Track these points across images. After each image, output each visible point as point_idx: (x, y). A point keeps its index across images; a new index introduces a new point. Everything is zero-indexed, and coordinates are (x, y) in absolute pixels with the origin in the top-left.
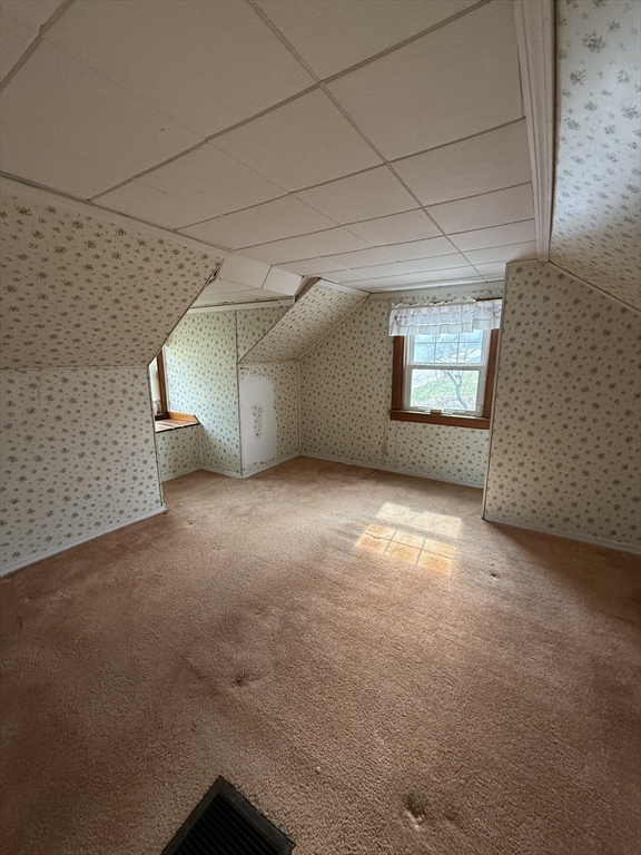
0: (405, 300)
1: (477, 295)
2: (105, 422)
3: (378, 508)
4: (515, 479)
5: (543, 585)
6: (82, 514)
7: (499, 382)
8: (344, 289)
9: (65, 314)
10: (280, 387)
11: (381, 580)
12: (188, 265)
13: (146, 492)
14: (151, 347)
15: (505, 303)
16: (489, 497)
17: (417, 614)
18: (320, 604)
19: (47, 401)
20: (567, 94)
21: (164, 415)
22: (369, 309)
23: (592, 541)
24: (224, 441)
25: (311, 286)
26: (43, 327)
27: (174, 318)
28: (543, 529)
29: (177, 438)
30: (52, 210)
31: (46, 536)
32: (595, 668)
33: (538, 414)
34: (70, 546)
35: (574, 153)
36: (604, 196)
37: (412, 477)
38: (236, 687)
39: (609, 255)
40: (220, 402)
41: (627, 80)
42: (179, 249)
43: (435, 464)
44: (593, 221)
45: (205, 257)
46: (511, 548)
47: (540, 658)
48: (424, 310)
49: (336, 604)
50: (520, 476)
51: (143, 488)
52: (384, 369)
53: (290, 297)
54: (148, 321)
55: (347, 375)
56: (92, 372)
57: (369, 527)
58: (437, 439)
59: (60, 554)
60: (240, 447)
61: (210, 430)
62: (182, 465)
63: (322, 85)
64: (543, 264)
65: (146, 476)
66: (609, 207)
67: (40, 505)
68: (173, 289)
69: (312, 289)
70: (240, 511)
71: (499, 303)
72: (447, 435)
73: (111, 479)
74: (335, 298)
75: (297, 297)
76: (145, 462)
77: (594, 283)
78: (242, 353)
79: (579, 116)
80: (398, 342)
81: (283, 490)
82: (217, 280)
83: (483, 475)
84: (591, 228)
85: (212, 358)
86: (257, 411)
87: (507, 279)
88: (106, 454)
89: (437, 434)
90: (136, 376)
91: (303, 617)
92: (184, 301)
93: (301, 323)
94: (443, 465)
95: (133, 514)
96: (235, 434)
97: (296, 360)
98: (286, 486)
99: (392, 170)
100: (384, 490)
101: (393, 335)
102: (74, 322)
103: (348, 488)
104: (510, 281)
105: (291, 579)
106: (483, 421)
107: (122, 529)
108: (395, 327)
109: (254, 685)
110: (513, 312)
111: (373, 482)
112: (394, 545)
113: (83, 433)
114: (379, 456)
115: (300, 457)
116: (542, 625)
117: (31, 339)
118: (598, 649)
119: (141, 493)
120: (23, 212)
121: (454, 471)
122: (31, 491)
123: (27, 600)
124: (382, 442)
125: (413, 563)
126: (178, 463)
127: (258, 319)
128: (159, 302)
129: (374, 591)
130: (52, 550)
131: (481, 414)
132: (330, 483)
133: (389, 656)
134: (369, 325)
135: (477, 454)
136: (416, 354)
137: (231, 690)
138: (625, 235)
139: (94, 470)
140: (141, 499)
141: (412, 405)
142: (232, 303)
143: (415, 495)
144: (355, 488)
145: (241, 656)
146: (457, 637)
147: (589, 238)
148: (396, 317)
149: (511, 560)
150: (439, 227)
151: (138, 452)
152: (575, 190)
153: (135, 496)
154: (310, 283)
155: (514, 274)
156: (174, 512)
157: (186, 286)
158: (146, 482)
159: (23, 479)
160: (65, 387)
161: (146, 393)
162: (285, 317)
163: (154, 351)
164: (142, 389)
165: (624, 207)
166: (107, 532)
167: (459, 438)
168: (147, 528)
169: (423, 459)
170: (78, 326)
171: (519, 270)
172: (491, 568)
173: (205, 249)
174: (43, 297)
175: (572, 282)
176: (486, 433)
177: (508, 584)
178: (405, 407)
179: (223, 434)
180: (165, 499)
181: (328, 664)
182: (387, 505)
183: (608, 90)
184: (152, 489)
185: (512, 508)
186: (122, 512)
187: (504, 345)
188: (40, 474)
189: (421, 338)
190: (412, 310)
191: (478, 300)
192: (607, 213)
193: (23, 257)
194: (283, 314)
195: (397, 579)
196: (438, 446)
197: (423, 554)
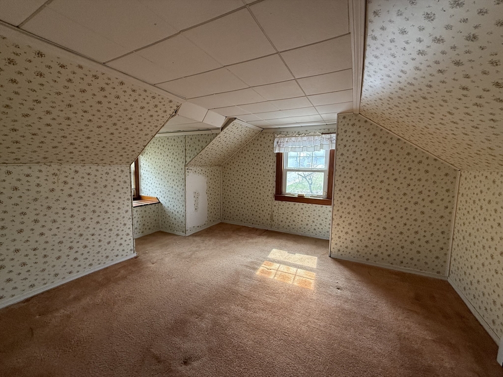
0: (282, 133)
1: (323, 131)
2: (100, 199)
3: (269, 252)
4: (347, 233)
5: (366, 293)
6: (81, 258)
7: (336, 177)
8: (249, 126)
9: (81, 130)
10: (210, 181)
11: (273, 294)
12: (160, 106)
13: (124, 244)
14: (133, 153)
15: (338, 135)
16: (333, 244)
17: (296, 313)
18: (236, 310)
19: (63, 184)
20: (371, 22)
21: (138, 197)
22: (262, 138)
23: (391, 268)
24: (176, 213)
25: (231, 122)
26: (66, 137)
27: (149, 137)
28: (364, 261)
29: (145, 211)
30: (80, 67)
31: (54, 273)
32: (400, 340)
33: (358, 195)
34: (71, 279)
35: (375, 53)
36: (389, 76)
37: (288, 234)
38: (184, 366)
39: (391, 109)
40: (174, 189)
41: (401, 15)
42: (156, 96)
43: (301, 226)
44: (383, 90)
45: (171, 101)
46: (347, 273)
47: (369, 336)
48: (293, 139)
49: (247, 310)
50: (349, 231)
51: (122, 241)
52: (271, 171)
53: (218, 129)
54: (133, 137)
55: (250, 175)
56: (94, 167)
57: (265, 263)
58: (302, 211)
59: (63, 285)
60: (185, 216)
61: (166, 206)
62: (148, 228)
63: (247, 6)
64: (356, 115)
65: (125, 233)
66: (392, 82)
67: (53, 251)
68: (150, 119)
69: (232, 124)
70: (185, 255)
71: (334, 136)
72: (307, 209)
73: (102, 235)
74: (244, 131)
75: (222, 129)
76: (125, 225)
77: (383, 125)
78: (188, 160)
79: (377, 33)
80: (279, 157)
81: (211, 242)
82: (177, 116)
83: (328, 232)
84: (382, 94)
85: (169, 163)
86: (196, 195)
87: (338, 122)
88: (100, 219)
89: (302, 209)
90: (122, 171)
91: (226, 319)
92: (156, 126)
93: (224, 143)
94: (305, 226)
95: (115, 258)
96: (182, 209)
97: (220, 166)
98: (213, 240)
99: (280, 56)
100: (272, 241)
101: (276, 152)
102: (86, 135)
103: (251, 240)
104: (340, 123)
105: (217, 296)
106: (328, 200)
107: (107, 268)
108: (277, 148)
109: (195, 364)
110: (342, 140)
111: (265, 237)
112: (279, 273)
113: (86, 205)
114: (269, 222)
115: (221, 223)
116: (368, 316)
117: (57, 144)
118: (400, 329)
119: (121, 244)
120: (62, 66)
121: (312, 230)
122: (47, 242)
123: (37, 317)
124: (270, 213)
125: (290, 282)
126: (145, 227)
127: (199, 141)
128: (141, 126)
129: (269, 300)
130: (58, 283)
131: (326, 197)
132: (240, 238)
133: (280, 340)
134: (262, 146)
135: (325, 220)
136: (289, 163)
137: (180, 368)
138: (399, 97)
139: (91, 229)
140: (121, 248)
141: (287, 192)
142: (184, 131)
143: (290, 244)
144: (255, 240)
145: (187, 346)
146: (320, 326)
147: (381, 99)
148: (278, 142)
149: (348, 279)
150: (304, 92)
151: (120, 218)
152: (374, 73)
153: (117, 247)
154: (230, 120)
155: (342, 120)
156: (143, 257)
157: (157, 118)
158: (125, 237)
159: (42, 234)
160: (76, 176)
161: (128, 182)
162: (215, 140)
163: (135, 157)
164: (126, 179)
165: (399, 82)
166: (96, 270)
167: (314, 210)
168: (124, 266)
169: (294, 223)
170: (89, 138)
171: (344, 118)
172: (337, 284)
173: (171, 97)
174: (68, 119)
175: (371, 124)
176: (329, 208)
177: (347, 293)
178: (283, 193)
179: (175, 209)
180: (136, 249)
181: (242, 347)
182: (274, 250)
183: (392, 20)
184: (128, 242)
185: (345, 250)
186: (107, 257)
187: (338, 157)
188: (55, 231)
189: (291, 154)
190: (287, 139)
191: (322, 134)
192: (390, 85)
193: (59, 94)
194: (214, 138)
195: (282, 293)
196: (303, 215)
197: (297, 278)
